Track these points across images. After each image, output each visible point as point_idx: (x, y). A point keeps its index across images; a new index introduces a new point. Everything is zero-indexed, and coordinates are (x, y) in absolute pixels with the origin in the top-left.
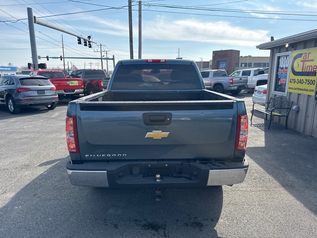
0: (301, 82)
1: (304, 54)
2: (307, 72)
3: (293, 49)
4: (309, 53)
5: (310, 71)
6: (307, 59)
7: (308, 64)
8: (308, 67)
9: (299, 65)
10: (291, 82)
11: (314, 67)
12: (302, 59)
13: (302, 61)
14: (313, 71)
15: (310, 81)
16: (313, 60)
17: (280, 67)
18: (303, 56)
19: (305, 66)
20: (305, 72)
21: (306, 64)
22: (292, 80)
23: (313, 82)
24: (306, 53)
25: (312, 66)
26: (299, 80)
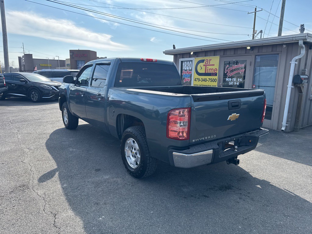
0: (205, 80)
1: (206, 60)
2: (209, 73)
3: (196, 56)
4: (210, 60)
5: (212, 72)
6: (209, 64)
7: (210, 67)
8: (210, 70)
9: (202, 68)
10: (195, 80)
11: (215, 69)
12: (204, 63)
13: (204, 65)
14: (214, 72)
15: (212, 80)
16: (214, 65)
17: (184, 69)
18: (205, 61)
19: (208, 69)
20: (207, 73)
21: (208, 68)
22: (196, 79)
23: (215, 80)
24: (208, 60)
25: (213, 69)
26: (203, 79)
